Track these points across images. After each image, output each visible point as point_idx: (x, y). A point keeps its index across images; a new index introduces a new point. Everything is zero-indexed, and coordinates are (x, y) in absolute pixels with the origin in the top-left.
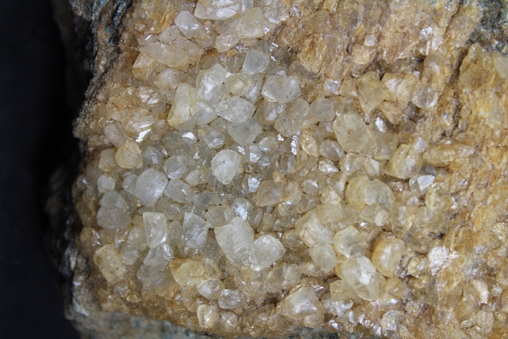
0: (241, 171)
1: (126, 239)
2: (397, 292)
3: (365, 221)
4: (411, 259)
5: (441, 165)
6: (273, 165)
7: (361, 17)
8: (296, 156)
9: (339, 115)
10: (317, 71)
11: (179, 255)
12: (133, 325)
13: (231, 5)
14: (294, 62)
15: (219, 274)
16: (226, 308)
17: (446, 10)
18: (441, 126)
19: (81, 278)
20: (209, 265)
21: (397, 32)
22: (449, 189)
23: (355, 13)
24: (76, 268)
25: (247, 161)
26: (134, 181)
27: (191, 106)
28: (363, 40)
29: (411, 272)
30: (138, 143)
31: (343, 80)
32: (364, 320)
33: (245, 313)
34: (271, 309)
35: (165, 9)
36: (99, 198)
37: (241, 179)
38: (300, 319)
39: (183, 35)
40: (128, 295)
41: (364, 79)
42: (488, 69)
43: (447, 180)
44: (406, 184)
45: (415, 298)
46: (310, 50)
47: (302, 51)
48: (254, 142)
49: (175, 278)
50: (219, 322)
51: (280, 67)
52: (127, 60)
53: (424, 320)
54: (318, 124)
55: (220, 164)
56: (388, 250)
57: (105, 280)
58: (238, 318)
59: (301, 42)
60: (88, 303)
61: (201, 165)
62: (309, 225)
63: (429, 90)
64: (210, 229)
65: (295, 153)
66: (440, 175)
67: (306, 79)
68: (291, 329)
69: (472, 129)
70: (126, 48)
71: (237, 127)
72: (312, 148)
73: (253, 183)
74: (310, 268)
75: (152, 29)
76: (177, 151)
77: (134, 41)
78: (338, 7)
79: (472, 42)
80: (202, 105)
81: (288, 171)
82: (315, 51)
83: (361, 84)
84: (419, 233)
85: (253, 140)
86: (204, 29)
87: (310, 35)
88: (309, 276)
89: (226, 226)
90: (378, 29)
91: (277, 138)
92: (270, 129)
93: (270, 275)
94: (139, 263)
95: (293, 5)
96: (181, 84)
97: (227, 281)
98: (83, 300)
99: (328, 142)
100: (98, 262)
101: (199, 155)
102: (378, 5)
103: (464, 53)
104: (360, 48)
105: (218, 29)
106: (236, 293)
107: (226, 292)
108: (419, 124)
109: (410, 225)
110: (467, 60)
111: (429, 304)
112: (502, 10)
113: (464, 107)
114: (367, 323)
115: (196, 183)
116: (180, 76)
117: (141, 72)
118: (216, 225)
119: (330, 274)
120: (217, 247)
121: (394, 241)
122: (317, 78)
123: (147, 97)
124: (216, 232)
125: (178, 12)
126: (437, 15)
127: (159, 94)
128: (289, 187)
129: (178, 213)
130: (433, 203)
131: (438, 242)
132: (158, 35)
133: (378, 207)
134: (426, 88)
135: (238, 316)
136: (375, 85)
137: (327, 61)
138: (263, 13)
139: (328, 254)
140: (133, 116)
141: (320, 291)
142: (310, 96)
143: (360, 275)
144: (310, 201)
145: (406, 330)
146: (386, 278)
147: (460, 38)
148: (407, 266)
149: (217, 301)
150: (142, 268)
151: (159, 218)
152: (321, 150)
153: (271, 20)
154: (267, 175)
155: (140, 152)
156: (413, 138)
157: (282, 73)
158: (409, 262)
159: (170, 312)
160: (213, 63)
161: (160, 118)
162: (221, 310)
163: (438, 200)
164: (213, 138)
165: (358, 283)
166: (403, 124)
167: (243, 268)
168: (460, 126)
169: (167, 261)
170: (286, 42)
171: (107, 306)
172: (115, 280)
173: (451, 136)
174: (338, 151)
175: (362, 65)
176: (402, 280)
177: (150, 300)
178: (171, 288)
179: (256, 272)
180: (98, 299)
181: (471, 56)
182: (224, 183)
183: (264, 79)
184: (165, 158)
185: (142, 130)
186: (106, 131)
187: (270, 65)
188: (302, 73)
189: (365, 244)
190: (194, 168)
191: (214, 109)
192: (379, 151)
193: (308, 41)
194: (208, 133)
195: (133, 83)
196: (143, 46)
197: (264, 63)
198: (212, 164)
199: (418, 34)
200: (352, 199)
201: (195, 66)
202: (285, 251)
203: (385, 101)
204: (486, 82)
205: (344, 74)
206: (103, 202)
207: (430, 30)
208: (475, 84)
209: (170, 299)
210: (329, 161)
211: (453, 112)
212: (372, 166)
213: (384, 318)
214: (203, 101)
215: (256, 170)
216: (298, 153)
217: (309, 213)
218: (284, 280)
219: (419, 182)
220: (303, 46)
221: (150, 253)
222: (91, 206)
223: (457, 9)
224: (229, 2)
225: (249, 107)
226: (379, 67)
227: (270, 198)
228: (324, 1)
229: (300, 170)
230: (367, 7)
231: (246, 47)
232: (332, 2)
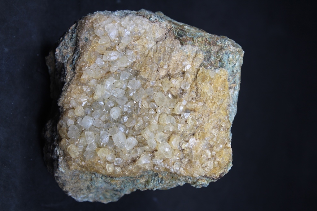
0: (121, 115)
1: (79, 142)
2: (179, 155)
3: (166, 130)
4: (183, 143)
5: (192, 109)
6: (132, 112)
7: (162, 58)
9: (155, 93)
10: (147, 78)
13: (116, 55)
14: (139, 75)
15: (114, 152)
16: (117, 165)
17: (192, 55)
18: (192, 95)
19: (62, 158)
20: (111, 149)
21: (175, 63)
22: (196, 118)
23: (160, 57)
24: (59, 155)
25: (123, 111)
26: (82, 120)
27: (102, 92)
28: (163, 66)
29: (183, 147)
30: (83, 107)
31: (156, 81)
32: (167, 166)
34: (133, 164)
35: (92, 57)
36: (68, 128)
37: (121, 117)
38: (144, 166)
39: (99, 67)
40: (80, 162)
41: (164, 80)
42: (207, 75)
43: (194, 115)
44: (180, 116)
45: (185, 157)
46: (144, 70)
47: (141, 71)
48: (125, 104)
49: (98, 154)
50: (115, 170)
51: (134, 77)
52: (78, 76)
53: (189, 165)
54: (148, 97)
55: (113, 112)
56: (175, 139)
57: (71, 157)
59: (141, 68)
60: (64, 167)
61: (106, 113)
62: (146, 132)
63: (187, 83)
64: (110, 137)
66: (192, 113)
67: (143, 81)
68: (141, 172)
69: (202, 96)
70: (78, 72)
71: (119, 99)
72: (146, 105)
73: (125, 119)
74: (147, 147)
75: (88, 64)
76: (97, 109)
77: (81, 69)
78: (154, 55)
79: (201, 66)
80: (106, 92)
81: (138, 114)
82: (146, 71)
83: (163, 81)
84: (185, 133)
85: (125, 103)
86: (106, 64)
87: (144, 65)
88: (147, 151)
89: (116, 134)
90: (168, 63)
91: (133, 102)
92: (131, 99)
93: (133, 151)
94: (84, 150)
95: (138, 55)
96: (98, 84)
97: (117, 155)
99: (152, 103)
100: (69, 150)
101: (105, 110)
102: (168, 54)
103: (199, 70)
104: (162, 69)
105: (111, 64)
106: (120, 159)
107: (117, 159)
108: (184, 95)
109: (182, 130)
110: (199, 72)
111: (190, 159)
112: (211, 55)
113: (199, 89)
114: (168, 167)
115: (104, 120)
116: (98, 81)
117: (84, 80)
118: (112, 134)
119: (154, 150)
120: (113, 143)
121: (177, 136)
122: (147, 80)
123: (86, 89)
124: (113, 137)
125: (97, 58)
126: (189, 57)
127: (90, 88)
128: (138, 119)
129: (98, 131)
130: (190, 122)
131: (192, 136)
132: (90, 66)
133: (170, 125)
134: (186, 83)
135: (121, 168)
136: (168, 82)
137: (151, 74)
138: (127, 58)
139: (154, 142)
140: (81, 96)
141: (151, 156)
142: (145, 87)
143: (165, 148)
144: (146, 123)
145: (183, 169)
146: (174, 150)
147: (197, 65)
148: (182, 145)
149: (113, 163)
150: (85, 152)
151: (91, 133)
152: (149, 106)
153: (130, 61)
154: (131, 116)
155: (83, 109)
156: (182, 100)
157: (134, 79)
158: (182, 144)
159: (96, 168)
160: (109, 76)
161: (90, 97)
162: (115, 166)
163: (192, 121)
164: (110, 103)
165: (165, 151)
166: (178, 95)
167: (123, 149)
168: (198, 95)
169: (95, 148)
170: (136, 68)
171: (72, 167)
172: (75, 157)
173: (195, 99)
174: (155, 106)
175: (163, 75)
177: (88, 164)
178: (96, 158)
179: (128, 150)
180: (68, 165)
181: (201, 71)
182: (115, 119)
183: (128, 82)
184: (92, 112)
185: (84, 101)
186: (71, 102)
187: (130, 77)
188: (142, 79)
189: (166, 138)
190: (104, 114)
191: (110, 93)
192: (170, 105)
193: (143, 68)
194: (108, 102)
195: (81, 84)
196: (84, 71)
197: (128, 76)
198: (110, 112)
199: (182, 64)
200: (161, 122)
201: (103, 78)
202: (138, 142)
203: (171, 87)
204: (206, 80)
205: (157, 79)
206: (69, 129)
207: (186, 63)
208: (203, 80)
209: (96, 162)
210: (153, 110)
211: (196, 91)
212: (168, 110)
213: (174, 165)
214: (106, 90)
215: (126, 114)
216: (141, 107)
217: (146, 128)
218: (138, 153)
219: (185, 115)
220: (142, 69)
221: (88, 147)
222: (65, 131)
223: (195, 55)
224: (115, 54)
225: (123, 91)
226: (169, 76)
227: (132, 124)
228: (148, 53)
229: (142, 113)
230: (164, 55)
231: (121, 70)
232: (151, 53)
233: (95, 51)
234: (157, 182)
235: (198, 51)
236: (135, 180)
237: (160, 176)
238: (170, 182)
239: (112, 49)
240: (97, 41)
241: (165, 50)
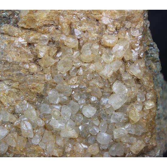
0: (90, 105)
1: (126, 143)
2: (123, 33)
3: (99, 52)
5: (70, 27)
6: (84, 93)
7: (18, 72)
8: (79, 85)
9: (59, 72)
10: (43, 84)
11: (128, 121)
12: (159, 130)
13: (25, 124)
14: (42, 94)
15: (132, 104)
16: (145, 98)
17: (7, 39)
18: (54, 31)
21: (20, 56)
22: (78, 22)
23: (17, 75)
25: (85, 104)
26: (103, 145)
27: (68, 130)
28: (27, 69)
29: (114, 30)
30: (88, 147)
31: (45, 74)
32: (137, 43)
33: (145, 90)
34: (141, 81)
35: (33, 150)
37: (93, 104)
38: (142, 69)
39: (42, 140)
40: (148, 137)
41: (42, 65)
42: (27, 18)
43: (75, 24)
44: (80, 39)
45: (124, 25)
46: (36, 89)
47: (37, 92)
48: (77, 102)
49: (137, 121)
50: (151, 99)
51: (45, 99)
53: (132, 20)
54: (64, 79)
55: (89, 114)
56: (108, 41)
57: (145, 147)
59: (33, 93)
60: (155, 151)
61: (91, 121)
62: (105, 74)
63: (41, 39)
65: (78, 85)
66: (74, 27)
67: (48, 88)
68: (147, 71)
69: (52, 18)
71: (73, 111)
72: (74, 80)
73: (93, 99)
74: (122, 70)
75: (42, 153)
76: (87, 131)
78: (16, 82)
79: (18, 25)
80: (67, 126)
81: (86, 87)
82: (36, 87)
83: (44, 66)
84: (98, 30)
85: (76, 103)
86: (37, 132)
87: (30, 90)
88: (125, 69)
89: (113, 106)
90: (21, 64)
91: (73, 94)
92: (71, 97)
93: (128, 84)
94: (135, 136)
95: (19, 99)
96: (61, 136)
97: (134, 100)
98: (154, 153)
99: (70, 74)
101: (87, 123)
102: (12, 67)
103: (23, 28)
104: (30, 70)
105: (36, 127)
106: (138, 95)
107: (139, 100)
108: (55, 40)
109: (96, 34)
110: (25, 26)
111: (125, 19)
112: (2, 16)
113: (44, 23)
115: (98, 121)
116: (58, 137)
118: (113, 110)
119: (122, 61)
120: (122, 107)
121: (104, 40)
122: (46, 84)
123: (69, 148)
124: (116, 109)
125: (33, 144)
126: (10, 42)
127: (67, 144)
128: (92, 85)
129: (112, 125)
130: (85, 27)
131: (100, 22)
132: (44, 150)
133: (92, 48)
134: (41, 40)
135: (147, 92)
136: (44, 60)
137: (38, 81)
138: (25, 111)
139: (114, 64)
140: (78, 152)
141: (130, 64)
142: (54, 85)
143: (120, 50)
144: (95, 75)
145: (137, 26)
146: (119, 39)
147: (16, 31)
148: (112, 31)
149: (143, 102)
150: (136, 134)
151: (115, 132)
152: (74, 75)
153: (27, 107)
154: (89, 95)
155: (91, 146)
156: (61, 41)
157: (47, 98)
158: (110, 31)
159: (151, 119)
160: (50, 126)
161: (76, 141)
162: (146, 100)
163: (83, 26)
164: (79, 119)
165: (123, 50)
166: (57, 46)
167: (128, 95)
168: (52, 23)
169: (131, 125)
170: (35, 98)
171: (154, 144)
172: (144, 144)
173: (57, 26)
174: (73, 69)
175: (37, 67)
176: (118, 32)
177: (148, 128)
178: (142, 122)
179: (128, 90)
180: (153, 148)
181: (23, 25)
182: (96, 110)
183: (51, 104)
184: (91, 135)
185: (82, 147)
187: (45, 103)
188: (46, 90)
189: (107, 51)
190: (93, 123)
191: (68, 121)
192: (69, 53)
193: (32, 90)
194: (78, 121)
196: (49, 155)
197: (45, 106)
198: (90, 117)
199: (20, 48)
200: (91, 59)
201: (53, 132)
202: (117, 81)
203: (49, 55)
204: (32, 17)
205: (42, 74)
207: (17, 44)
208: (34, 21)
209: (146, 121)
210: (78, 71)
211: (47, 27)
212: (76, 55)
213: (135, 36)
214: (65, 126)
215: (88, 99)
217: (100, 75)
218: (129, 79)
219: (78, 35)
220: (35, 92)
221: (130, 132)
223: (6, 35)
224: (24, 126)
225: (64, 107)
226: (36, 60)
227: (98, 91)
228: (15, 88)
229: (84, 82)
230: (13, 70)
231: (40, 114)
232: (14, 85)
233: (26, 148)
234: (153, 50)
235: (1, 32)
236: (155, 74)
237: (147, 48)
238: (149, 36)
239: (18, 130)
240: (14, 148)
241: (7, 70)
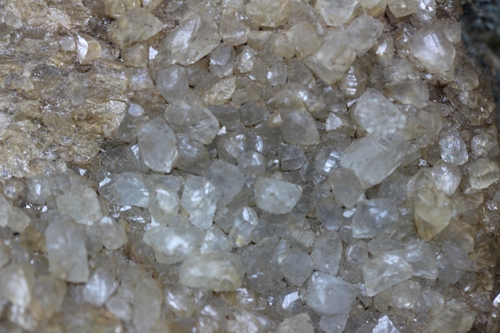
0: (279, 175)
6: (259, 132)
8: (242, 104)
9: (174, 61)
10: (123, 104)
11: (413, 232)
14: (117, 137)
16: (466, 152)
20: (415, 184)
23: (35, 72)
25: (263, 169)
26: (328, 317)
27: (208, 261)
28: (69, 52)
31: (128, 66)
34: (451, 90)
37: (290, 173)
38: (453, 47)
39: (116, 292)
40: (485, 290)
41: (119, 38)
46: (97, 121)
47: (100, 132)
48: (237, 164)
49: (443, 226)
50: (488, 157)
51: (128, 156)
54: (192, 87)
57: (474, 328)
58: (476, 134)
59: (90, 136)
65: (238, 106)
68: (471, 61)
71: (222, 193)
72: (226, 87)
80: (204, 246)
82: (97, 113)
83: (127, 40)
85: (234, 166)
87: (77, 126)
88: (394, 50)
89: (357, 174)
90: (51, 37)
91: (223, 136)
92: (215, 150)
93: (407, 101)
94: (438, 284)
96: (182, 283)
99: (212, 68)
102: (20, 45)
105: (97, 248)
116: (171, 286)
119: (385, 23)
120: (389, 181)
122: (132, 103)
124: (368, 186)
127: (201, 308)
129: (356, 248)
132: (124, 322)
135: (473, 134)
136: (123, 23)
137: (106, 94)
141: (410, 30)
142: (158, 104)
150: (443, 278)
152: (226, 75)
155: (287, 320)
159: (493, 227)
160: (143, 246)
162: (472, 159)
164: (244, 221)
167: (406, 138)
170: (94, 156)
172: (470, 312)
175: (102, 47)
177: (484, 258)
178: (459, 229)
179: (407, 118)
183: (150, 172)
187: (130, 169)
190: (292, 237)
191: (206, 230)
193: (87, 127)
194: (239, 231)
197: (128, 178)
201: (154, 270)
202: (370, 90)
205: (119, 67)
210: (238, 60)
214: (198, 247)
217: (311, 67)
218: (408, 79)
220: (93, 132)
225: (190, 184)
228: (29, 117)
230: (25, 58)
233: (62, 312)
239: (37, 255)
